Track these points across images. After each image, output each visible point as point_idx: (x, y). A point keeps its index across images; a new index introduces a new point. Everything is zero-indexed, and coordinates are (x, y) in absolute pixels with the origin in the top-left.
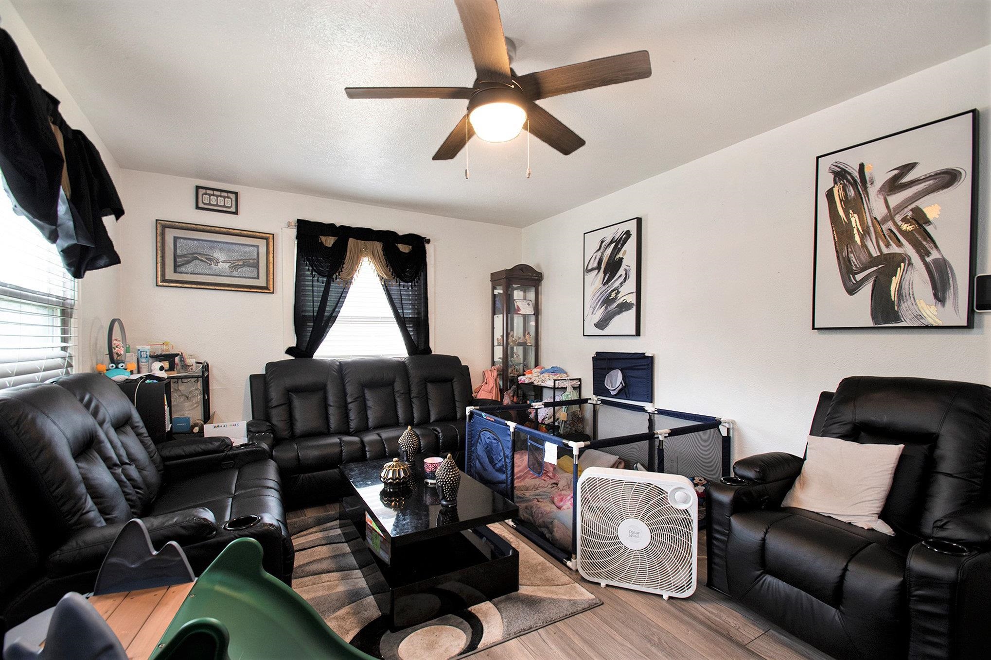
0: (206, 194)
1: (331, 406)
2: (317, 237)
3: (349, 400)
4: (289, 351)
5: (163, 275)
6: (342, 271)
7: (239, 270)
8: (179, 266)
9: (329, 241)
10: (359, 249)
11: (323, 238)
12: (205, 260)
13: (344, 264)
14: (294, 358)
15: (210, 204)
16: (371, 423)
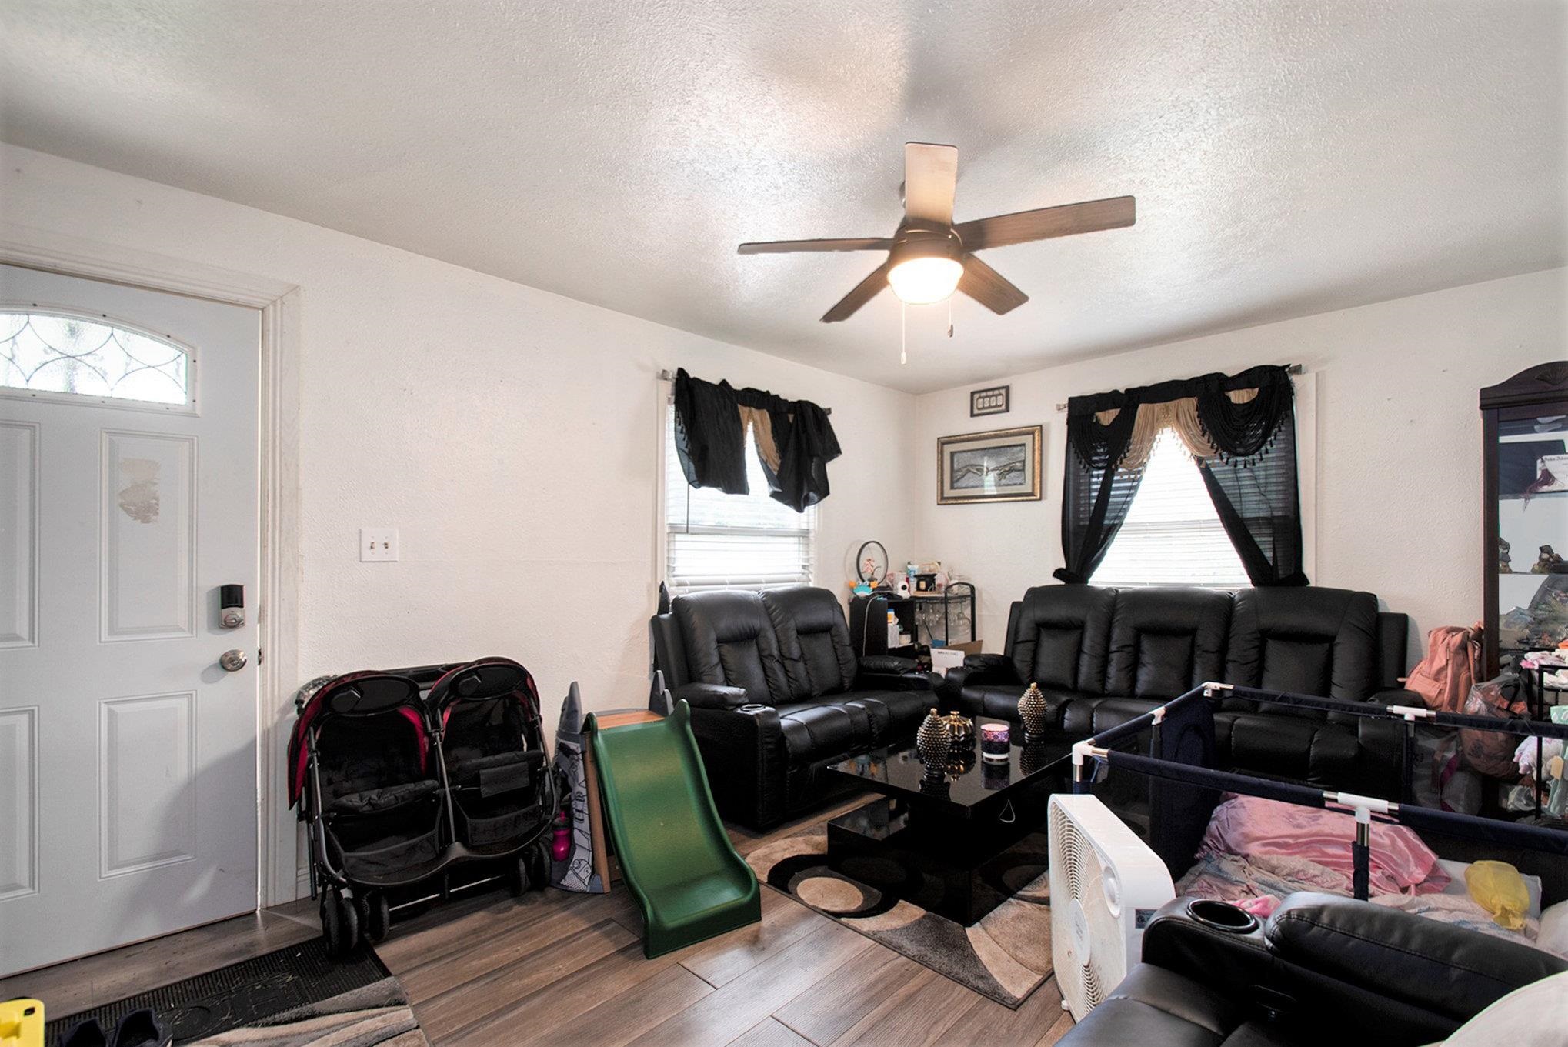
0: (980, 398)
1: (1086, 653)
2: (1092, 415)
3: (1113, 647)
4: (1058, 573)
5: (942, 493)
6: (1125, 457)
7: (1007, 477)
8: (957, 481)
9: (1107, 417)
10: (1155, 417)
11: (1099, 414)
12: (975, 471)
13: (1129, 445)
14: (1062, 583)
15: (984, 408)
16: (1141, 688)
